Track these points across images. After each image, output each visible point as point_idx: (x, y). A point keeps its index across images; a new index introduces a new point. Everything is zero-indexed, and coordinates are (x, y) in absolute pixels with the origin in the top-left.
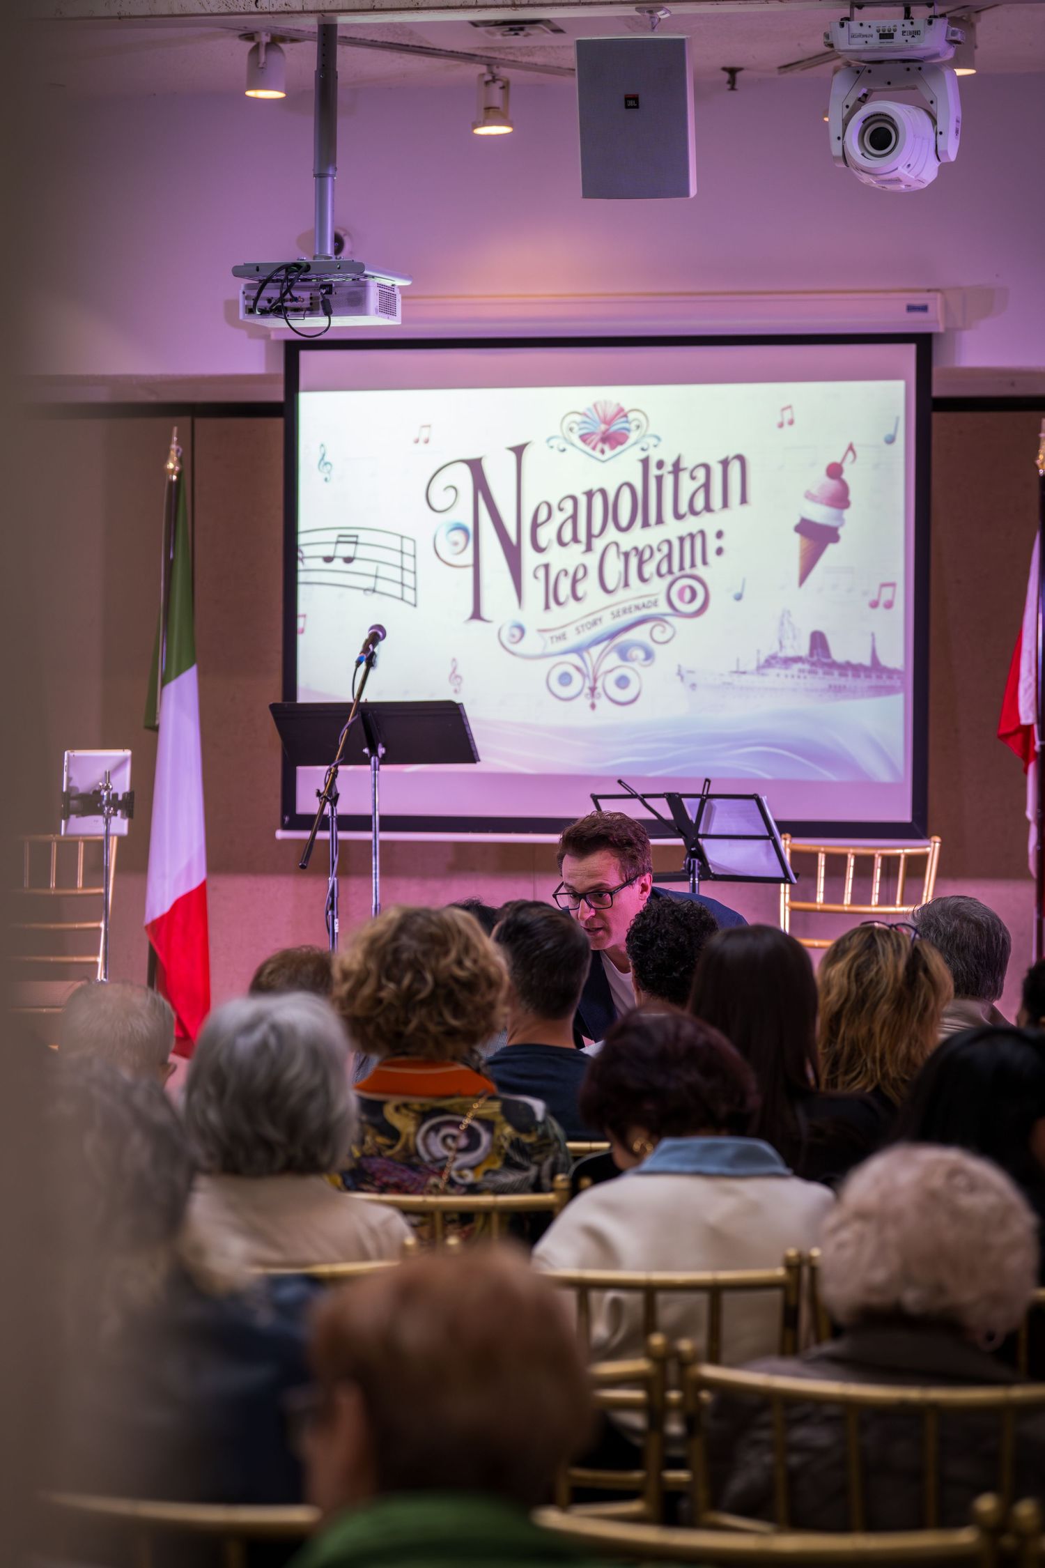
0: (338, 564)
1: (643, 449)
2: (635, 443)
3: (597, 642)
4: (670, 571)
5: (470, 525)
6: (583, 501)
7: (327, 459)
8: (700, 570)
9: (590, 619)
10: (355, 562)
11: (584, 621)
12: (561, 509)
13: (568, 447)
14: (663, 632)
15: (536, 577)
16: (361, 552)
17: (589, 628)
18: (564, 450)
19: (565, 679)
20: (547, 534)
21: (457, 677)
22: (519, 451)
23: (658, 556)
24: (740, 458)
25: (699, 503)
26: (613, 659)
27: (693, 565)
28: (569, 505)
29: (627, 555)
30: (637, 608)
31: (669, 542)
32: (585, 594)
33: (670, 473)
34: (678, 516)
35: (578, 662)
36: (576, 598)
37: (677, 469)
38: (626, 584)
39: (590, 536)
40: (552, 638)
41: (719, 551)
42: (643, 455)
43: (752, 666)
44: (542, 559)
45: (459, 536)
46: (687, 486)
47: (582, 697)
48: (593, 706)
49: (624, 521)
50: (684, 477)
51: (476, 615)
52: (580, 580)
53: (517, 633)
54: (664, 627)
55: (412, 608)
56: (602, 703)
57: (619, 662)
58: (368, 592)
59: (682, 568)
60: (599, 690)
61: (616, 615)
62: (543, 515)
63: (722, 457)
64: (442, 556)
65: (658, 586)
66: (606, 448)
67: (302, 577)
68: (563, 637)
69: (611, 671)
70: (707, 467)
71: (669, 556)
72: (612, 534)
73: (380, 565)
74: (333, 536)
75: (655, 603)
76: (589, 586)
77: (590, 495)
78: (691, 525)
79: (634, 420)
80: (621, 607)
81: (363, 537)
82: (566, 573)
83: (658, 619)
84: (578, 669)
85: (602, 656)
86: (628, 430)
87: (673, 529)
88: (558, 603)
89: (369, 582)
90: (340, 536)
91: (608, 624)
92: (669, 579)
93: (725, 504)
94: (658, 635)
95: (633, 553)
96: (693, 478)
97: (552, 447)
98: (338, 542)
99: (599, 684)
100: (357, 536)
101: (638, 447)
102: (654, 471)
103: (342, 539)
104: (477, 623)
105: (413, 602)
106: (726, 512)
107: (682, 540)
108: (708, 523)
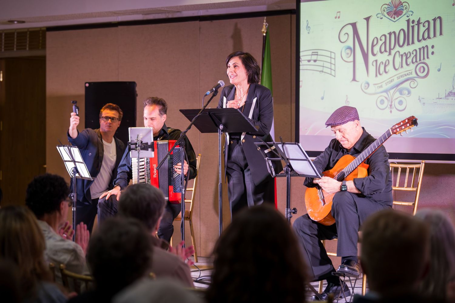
0: (312, 63)
1: (407, 16)
2: (405, 15)
3: (392, 88)
4: (416, 61)
5: (352, 47)
6: (388, 36)
7: (309, 26)
8: (426, 61)
9: (390, 80)
10: (317, 62)
11: (388, 81)
12: (381, 40)
13: (383, 17)
14: (414, 84)
15: (373, 65)
16: (319, 58)
17: (390, 83)
18: (382, 18)
19: (382, 102)
20: (376, 49)
21: (348, 102)
22: (367, 19)
23: (412, 56)
24: (440, 18)
25: (426, 36)
26: (397, 94)
27: (424, 59)
28: (383, 38)
29: (402, 56)
30: (405, 75)
31: (416, 50)
32: (389, 70)
33: (416, 25)
34: (419, 41)
35: (386, 96)
36: (386, 72)
37: (419, 23)
38: (402, 67)
39: (390, 49)
40: (378, 87)
41: (433, 53)
42: (407, 18)
43: (444, 96)
44: (374, 58)
45: (348, 51)
46: (422, 29)
47: (387, 108)
48: (391, 112)
49: (401, 43)
50: (421, 26)
51: (354, 79)
52: (387, 65)
53: (367, 85)
54: (414, 82)
55: (334, 77)
56: (394, 110)
57: (400, 96)
58: (321, 72)
59: (420, 60)
60: (393, 106)
61: (398, 78)
62: (375, 43)
63: (433, 18)
64: (344, 59)
65: (412, 66)
66: (396, 17)
67: (301, 67)
68: (381, 87)
69: (397, 99)
70: (428, 22)
71: (416, 56)
72: (397, 48)
73: (324, 62)
74: (310, 53)
75: (411, 73)
76: (390, 68)
77: (390, 34)
78: (423, 43)
79: (405, 6)
80: (400, 75)
81: (320, 52)
82: (383, 63)
83: (412, 79)
84: (386, 98)
85: (394, 93)
86: (403, 10)
87: (417, 45)
88: (380, 74)
89: (320, 69)
90: (313, 52)
91: (396, 81)
92: (416, 64)
93: (435, 36)
94: (413, 86)
95: (404, 55)
96: (424, 26)
97: (378, 17)
98: (312, 55)
99: (393, 104)
100: (317, 52)
101: (406, 16)
102: (411, 24)
103: (313, 54)
104: (354, 82)
105: (334, 75)
106: (435, 39)
107: (420, 49)
108: (429, 43)
